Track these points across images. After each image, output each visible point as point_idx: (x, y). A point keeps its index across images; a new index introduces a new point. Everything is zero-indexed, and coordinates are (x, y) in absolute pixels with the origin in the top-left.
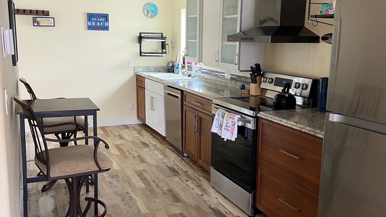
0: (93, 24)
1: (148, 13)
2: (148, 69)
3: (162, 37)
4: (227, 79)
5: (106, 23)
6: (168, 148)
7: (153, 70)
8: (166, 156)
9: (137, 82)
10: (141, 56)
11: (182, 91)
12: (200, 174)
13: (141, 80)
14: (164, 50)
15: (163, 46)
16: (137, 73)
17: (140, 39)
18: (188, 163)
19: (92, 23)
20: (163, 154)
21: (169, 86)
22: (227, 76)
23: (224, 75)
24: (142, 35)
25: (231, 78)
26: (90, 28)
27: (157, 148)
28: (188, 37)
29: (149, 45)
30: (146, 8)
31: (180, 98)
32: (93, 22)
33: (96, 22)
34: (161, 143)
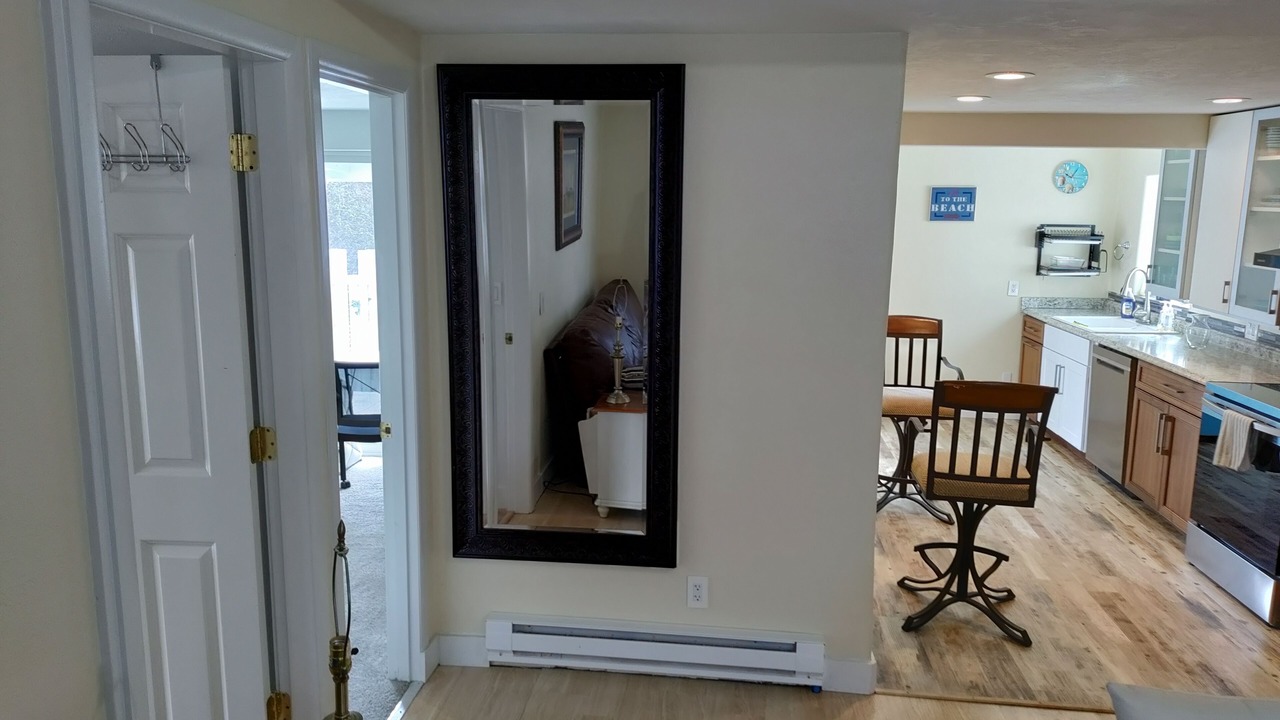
0: (942, 210)
1: (1064, 183)
2: (1052, 304)
3: (1093, 234)
4: (1249, 341)
5: (968, 206)
6: (1089, 477)
7: (1065, 306)
8: (1084, 491)
9: (1024, 329)
10: (1038, 273)
11: (1135, 361)
12: (1162, 536)
13: (1036, 327)
14: (1094, 264)
15: (1094, 253)
16: (1026, 312)
17: (1041, 237)
18: (1135, 512)
19: (940, 208)
21: (1101, 345)
22: (1252, 335)
23: (1243, 330)
24: (1047, 230)
25: (1260, 340)
26: (936, 216)
27: (1063, 474)
28: (1159, 241)
29: (1061, 252)
30: (1060, 171)
31: (1127, 377)
32: (943, 206)
33: (949, 204)
34: (1072, 464)
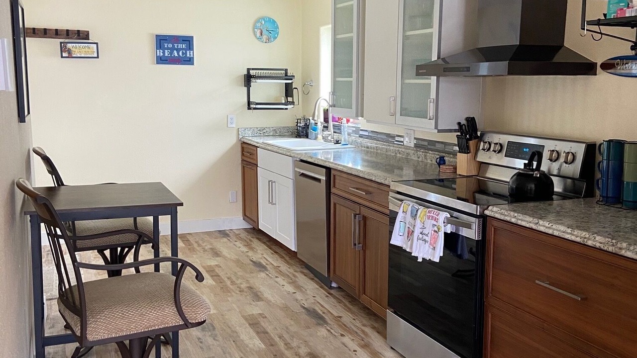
0: (166, 55)
1: (261, 34)
2: (262, 132)
3: (286, 75)
4: (408, 148)
5: (188, 52)
6: (302, 272)
7: (271, 134)
8: (298, 287)
9: (243, 154)
10: (249, 108)
11: (328, 170)
12: (365, 322)
13: (252, 151)
14: (290, 99)
15: (289, 90)
16: (242, 140)
17: (248, 79)
18: (340, 301)
19: (164, 53)
20: (293, 283)
21: (302, 161)
22: (409, 142)
23: (402, 139)
24: (252, 72)
25: (416, 146)
26: (161, 60)
27: (281, 273)
28: (335, 74)
29: (264, 90)
30: (258, 25)
31: (323, 184)
32: (166, 51)
33: (172, 49)
34: (288, 263)
